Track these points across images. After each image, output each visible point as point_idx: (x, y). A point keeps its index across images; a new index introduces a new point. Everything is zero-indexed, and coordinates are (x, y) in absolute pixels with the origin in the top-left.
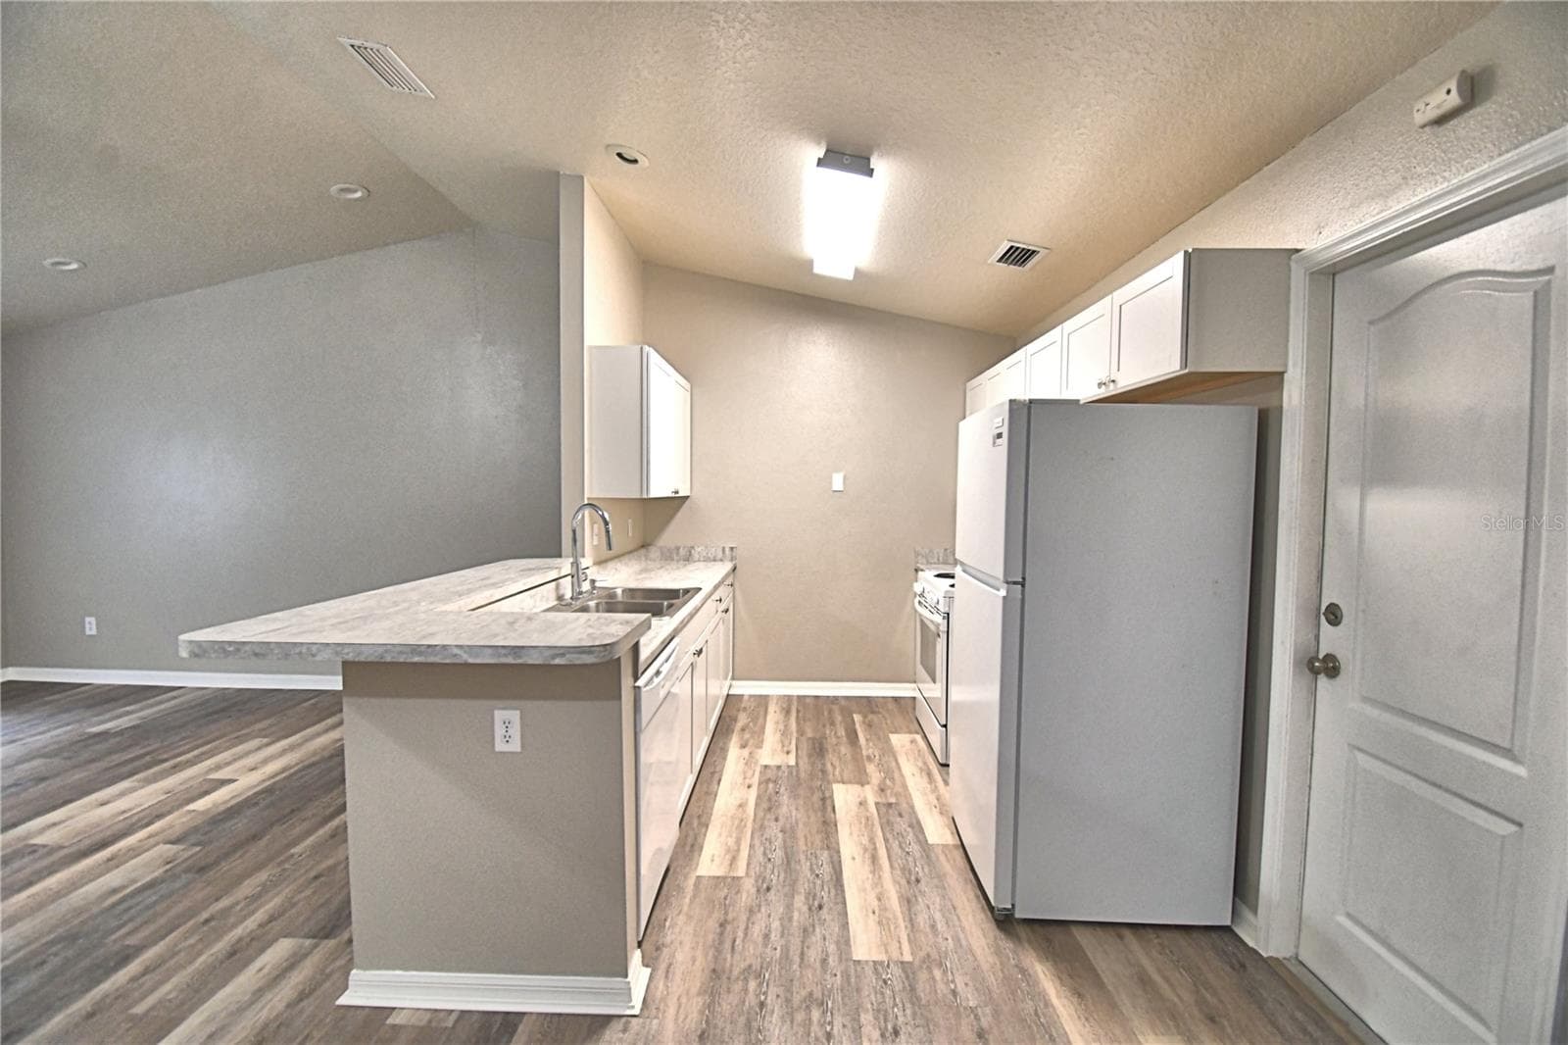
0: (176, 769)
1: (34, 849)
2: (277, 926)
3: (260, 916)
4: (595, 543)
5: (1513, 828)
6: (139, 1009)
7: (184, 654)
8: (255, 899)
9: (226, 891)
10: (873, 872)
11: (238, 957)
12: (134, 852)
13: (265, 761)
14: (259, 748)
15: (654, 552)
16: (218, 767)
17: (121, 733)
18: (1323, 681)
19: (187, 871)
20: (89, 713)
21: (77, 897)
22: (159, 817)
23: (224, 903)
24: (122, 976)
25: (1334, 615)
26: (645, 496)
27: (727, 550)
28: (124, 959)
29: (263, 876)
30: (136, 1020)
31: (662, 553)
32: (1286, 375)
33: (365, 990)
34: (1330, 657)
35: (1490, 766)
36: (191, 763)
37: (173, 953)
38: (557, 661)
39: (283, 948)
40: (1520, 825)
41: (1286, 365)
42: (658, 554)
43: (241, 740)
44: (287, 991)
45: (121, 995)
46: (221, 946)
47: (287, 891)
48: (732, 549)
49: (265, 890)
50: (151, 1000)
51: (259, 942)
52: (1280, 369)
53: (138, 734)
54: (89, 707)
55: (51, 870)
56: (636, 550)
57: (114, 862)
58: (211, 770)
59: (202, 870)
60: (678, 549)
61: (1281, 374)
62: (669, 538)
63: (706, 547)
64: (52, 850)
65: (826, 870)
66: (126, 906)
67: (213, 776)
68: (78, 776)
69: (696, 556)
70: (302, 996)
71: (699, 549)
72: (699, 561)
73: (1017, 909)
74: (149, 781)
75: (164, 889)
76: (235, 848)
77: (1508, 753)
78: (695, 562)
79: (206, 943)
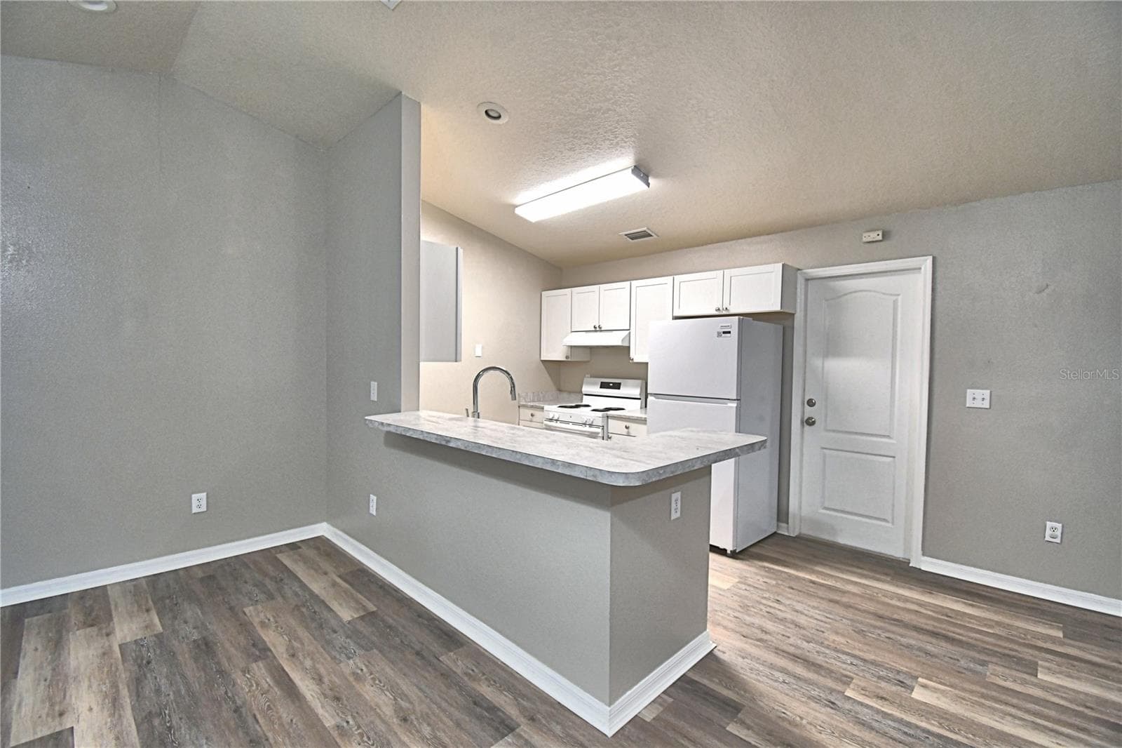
5: (891, 459)
18: (807, 428)
25: (811, 403)
32: (796, 315)
34: (810, 418)
35: (882, 442)
40: (894, 457)
41: (796, 311)
52: (793, 312)
61: (793, 314)
77: (888, 437)
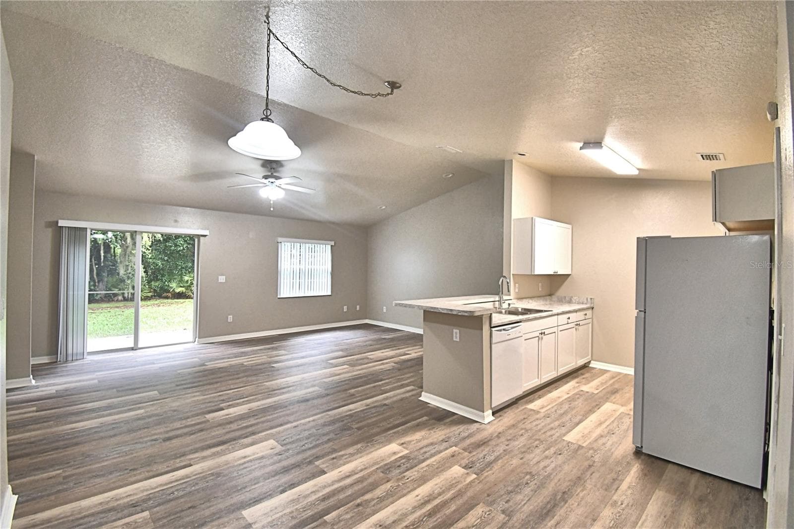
0: (399, 349)
1: (368, 358)
2: (412, 383)
3: (409, 381)
4: (517, 291)
6: (383, 388)
7: (394, 305)
8: (409, 378)
9: (403, 375)
10: (595, 426)
11: (402, 386)
12: (387, 363)
13: (419, 352)
14: (419, 348)
15: (554, 298)
16: (408, 351)
17: (389, 339)
19: (396, 369)
20: (383, 333)
21: (374, 368)
22: (393, 358)
23: (403, 377)
24: (380, 383)
26: (533, 274)
27: (589, 299)
28: (381, 380)
29: (412, 374)
30: (381, 390)
31: (558, 299)
33: (425, 397)
36: (401, 349)
37: (390, 382)
38: (459, 314)
39: (412, 387)
42: (556, 299)
43: (415, 346)
44: (410, 394)
45: (379, 385)
46: (399, 384)
47: (416, 378)
48: (591, 299)
49: (412, 377)
50: (385, 388)
51: (408, 385)
53: (392, 340)
54: (383, 332)
55: (371, 363)
56: (546, 296)
57: (383, 364)
58: (406, 351)
59: (399, 370)
60: (565, 297)
62: (561, 292)
63: (579, 298)
64: (371, 359)
65: (577, 420)
66: (383, 372)
67: (406, 352)
68: (379, 346)
69: (574, 301)
70: (412, 395)
71: (576, 298)
72: (575, 303)
73: (643, 449)
74: (393, 350)
75: (391, 371)
76: (407, 368)
78: (573, 303)
79: (397, 382)
